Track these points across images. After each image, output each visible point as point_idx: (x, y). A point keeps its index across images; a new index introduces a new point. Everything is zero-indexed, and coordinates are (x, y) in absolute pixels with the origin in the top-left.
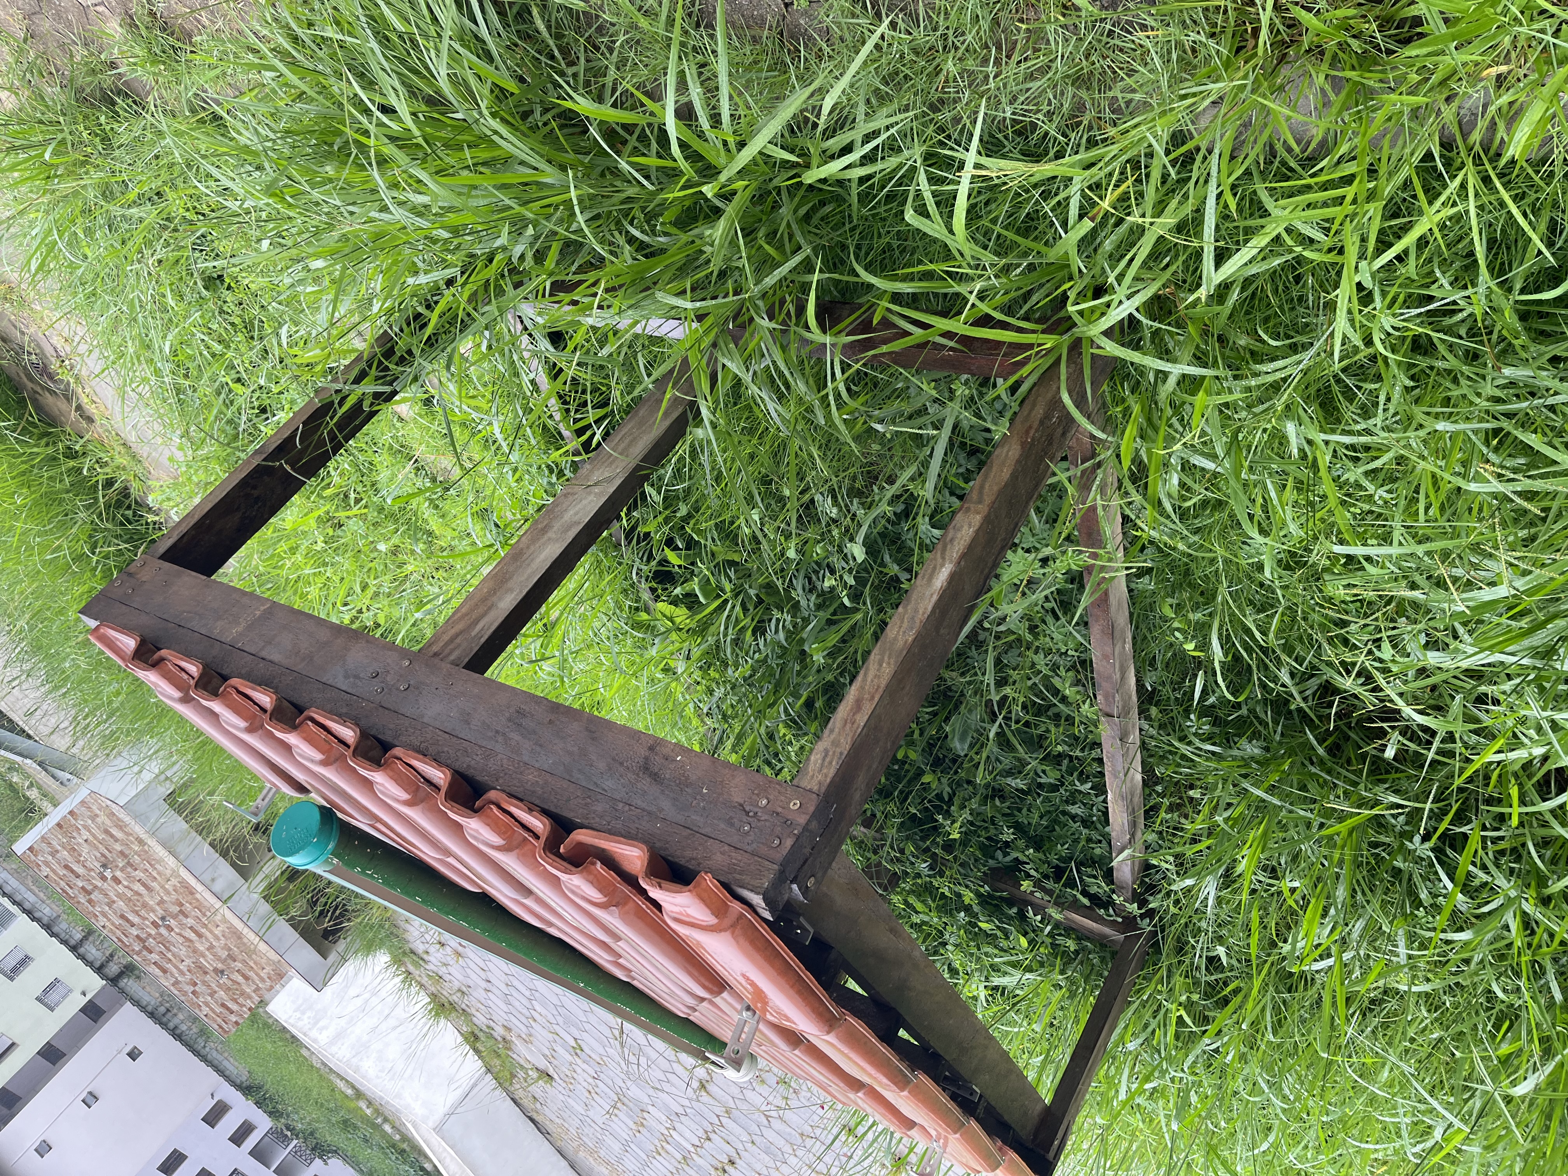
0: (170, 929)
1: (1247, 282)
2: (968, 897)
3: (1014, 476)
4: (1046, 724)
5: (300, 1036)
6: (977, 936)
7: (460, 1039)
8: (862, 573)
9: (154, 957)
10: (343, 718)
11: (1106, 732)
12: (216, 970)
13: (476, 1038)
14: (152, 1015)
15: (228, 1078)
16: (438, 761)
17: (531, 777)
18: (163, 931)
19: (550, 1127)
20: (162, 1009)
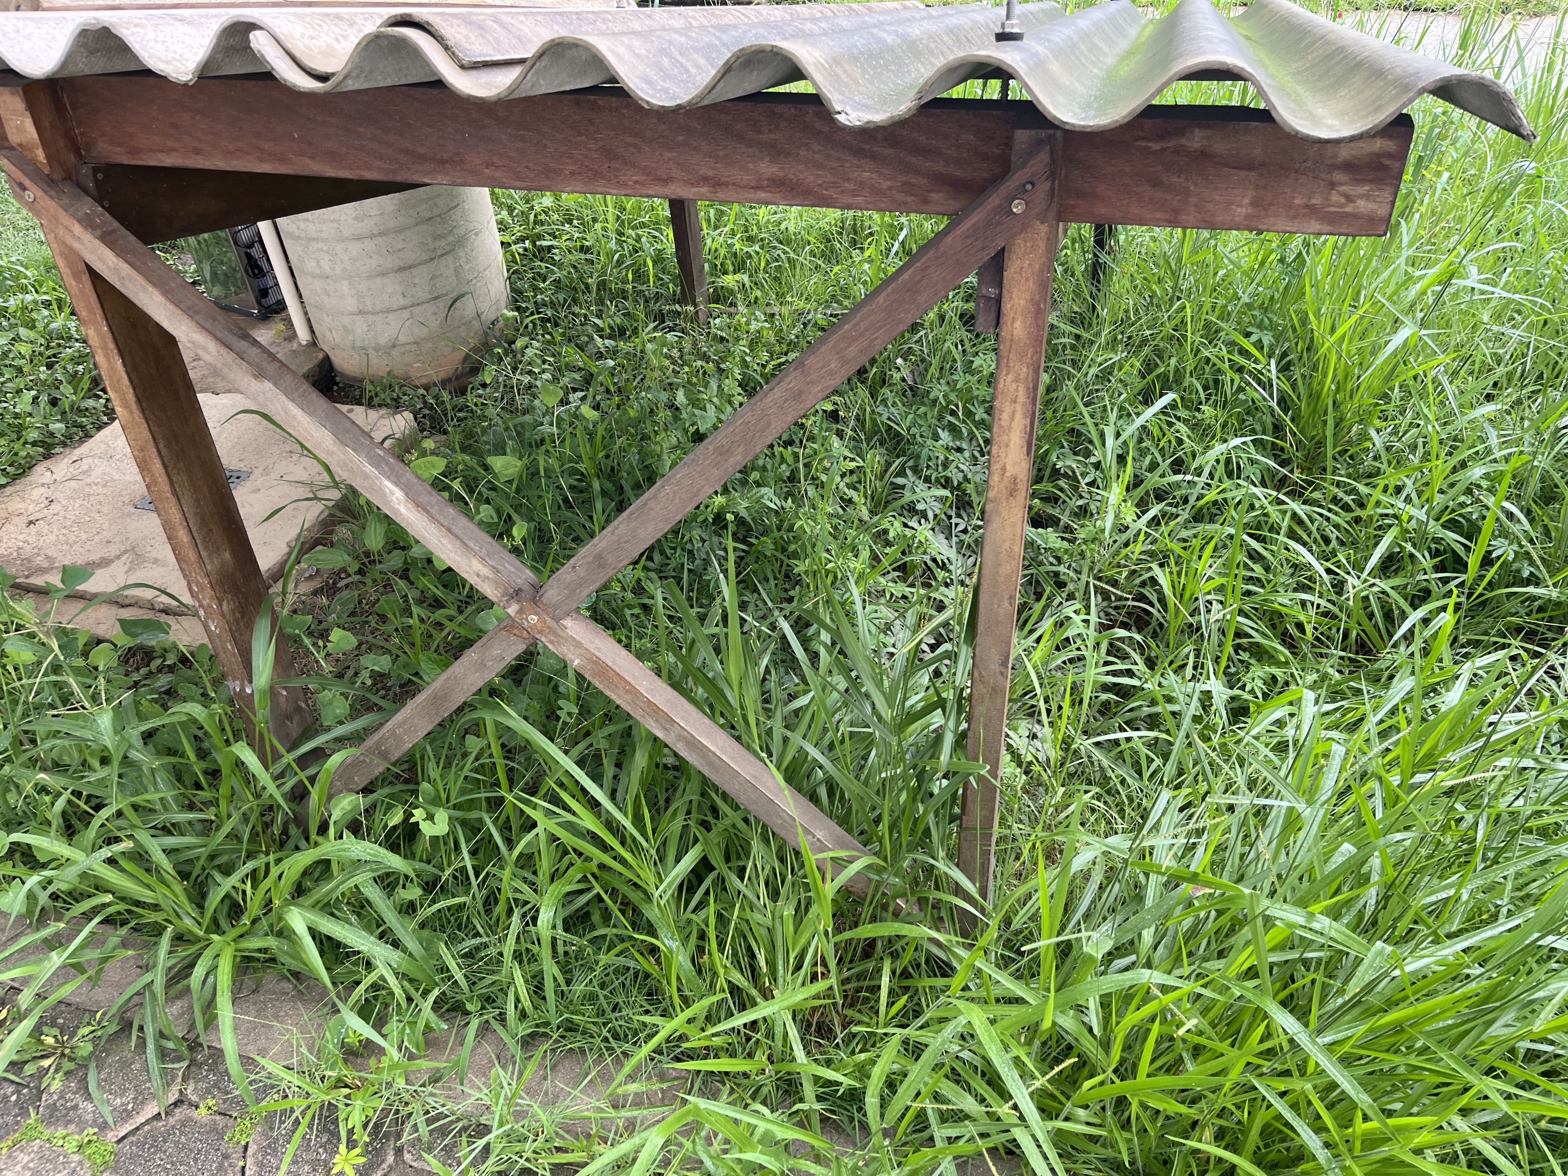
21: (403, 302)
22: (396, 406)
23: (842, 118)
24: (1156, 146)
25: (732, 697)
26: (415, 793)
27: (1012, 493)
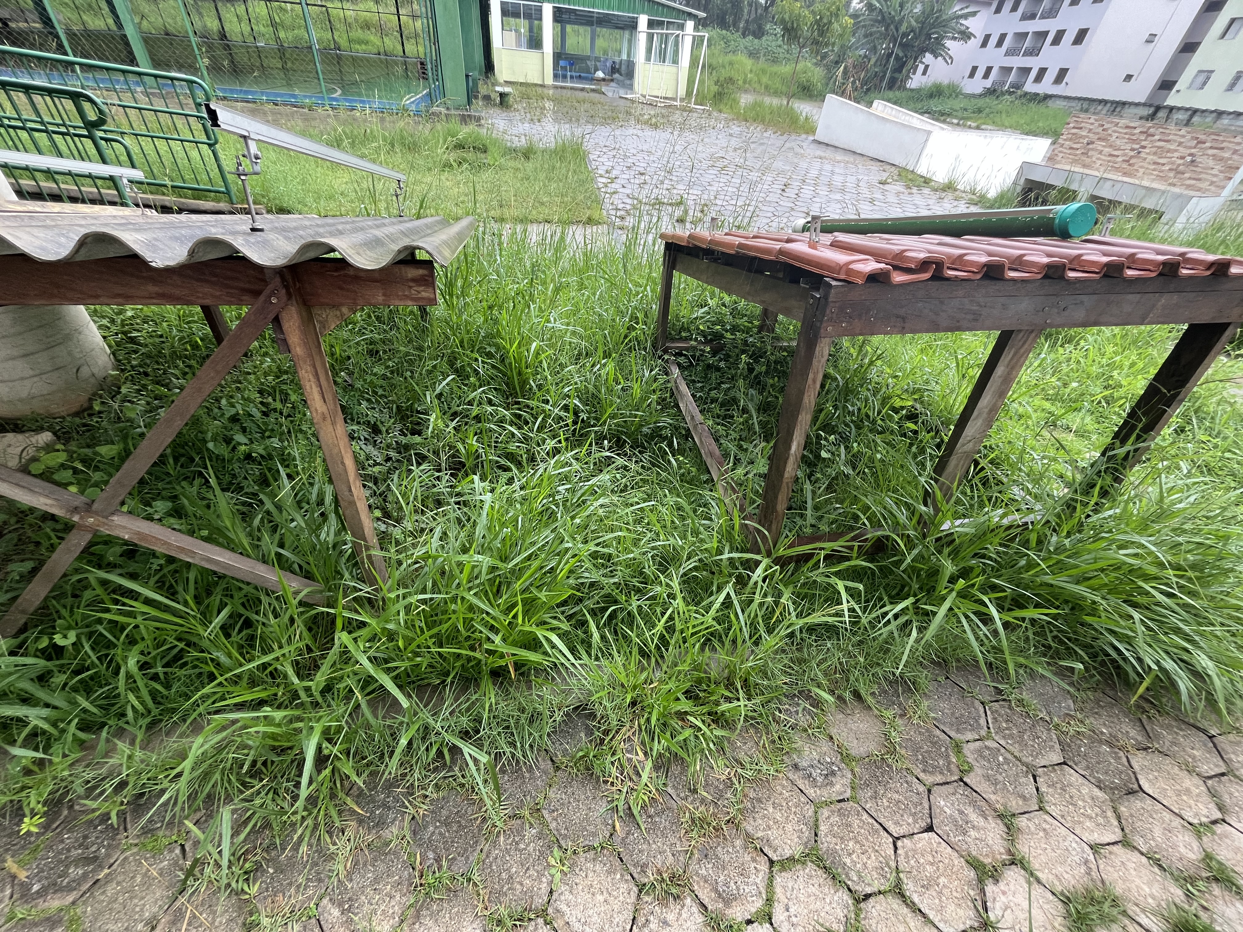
0: (1132, 150)
1: (712, 594)
2: (728, 335)
3: (776, 497)
4: (722, 413)
5: (1025, 137)
6: (720, 322)
7: (934, 178)
8: (820, 447)
9: (1137, 131)
10: (1077, 280)
11: (699, 417)
12: (1093, 143)
13: (925, 182)
14: (1124, 104)
15: (1060, 97)
16: (1013, 280)
17: (961, 293)
18: (1137, 146)
19: (872, 163)
20: (1118, 110)
21: (31, 373)
22: (40, 429)
23: (153, 264)
24: (336, 274)
25: (232, 535)
26: (54, 627)
27: (324, 419)
